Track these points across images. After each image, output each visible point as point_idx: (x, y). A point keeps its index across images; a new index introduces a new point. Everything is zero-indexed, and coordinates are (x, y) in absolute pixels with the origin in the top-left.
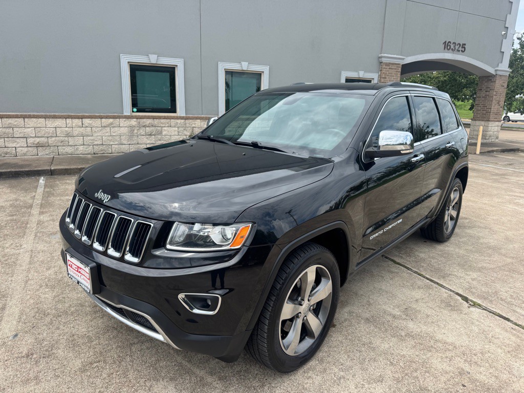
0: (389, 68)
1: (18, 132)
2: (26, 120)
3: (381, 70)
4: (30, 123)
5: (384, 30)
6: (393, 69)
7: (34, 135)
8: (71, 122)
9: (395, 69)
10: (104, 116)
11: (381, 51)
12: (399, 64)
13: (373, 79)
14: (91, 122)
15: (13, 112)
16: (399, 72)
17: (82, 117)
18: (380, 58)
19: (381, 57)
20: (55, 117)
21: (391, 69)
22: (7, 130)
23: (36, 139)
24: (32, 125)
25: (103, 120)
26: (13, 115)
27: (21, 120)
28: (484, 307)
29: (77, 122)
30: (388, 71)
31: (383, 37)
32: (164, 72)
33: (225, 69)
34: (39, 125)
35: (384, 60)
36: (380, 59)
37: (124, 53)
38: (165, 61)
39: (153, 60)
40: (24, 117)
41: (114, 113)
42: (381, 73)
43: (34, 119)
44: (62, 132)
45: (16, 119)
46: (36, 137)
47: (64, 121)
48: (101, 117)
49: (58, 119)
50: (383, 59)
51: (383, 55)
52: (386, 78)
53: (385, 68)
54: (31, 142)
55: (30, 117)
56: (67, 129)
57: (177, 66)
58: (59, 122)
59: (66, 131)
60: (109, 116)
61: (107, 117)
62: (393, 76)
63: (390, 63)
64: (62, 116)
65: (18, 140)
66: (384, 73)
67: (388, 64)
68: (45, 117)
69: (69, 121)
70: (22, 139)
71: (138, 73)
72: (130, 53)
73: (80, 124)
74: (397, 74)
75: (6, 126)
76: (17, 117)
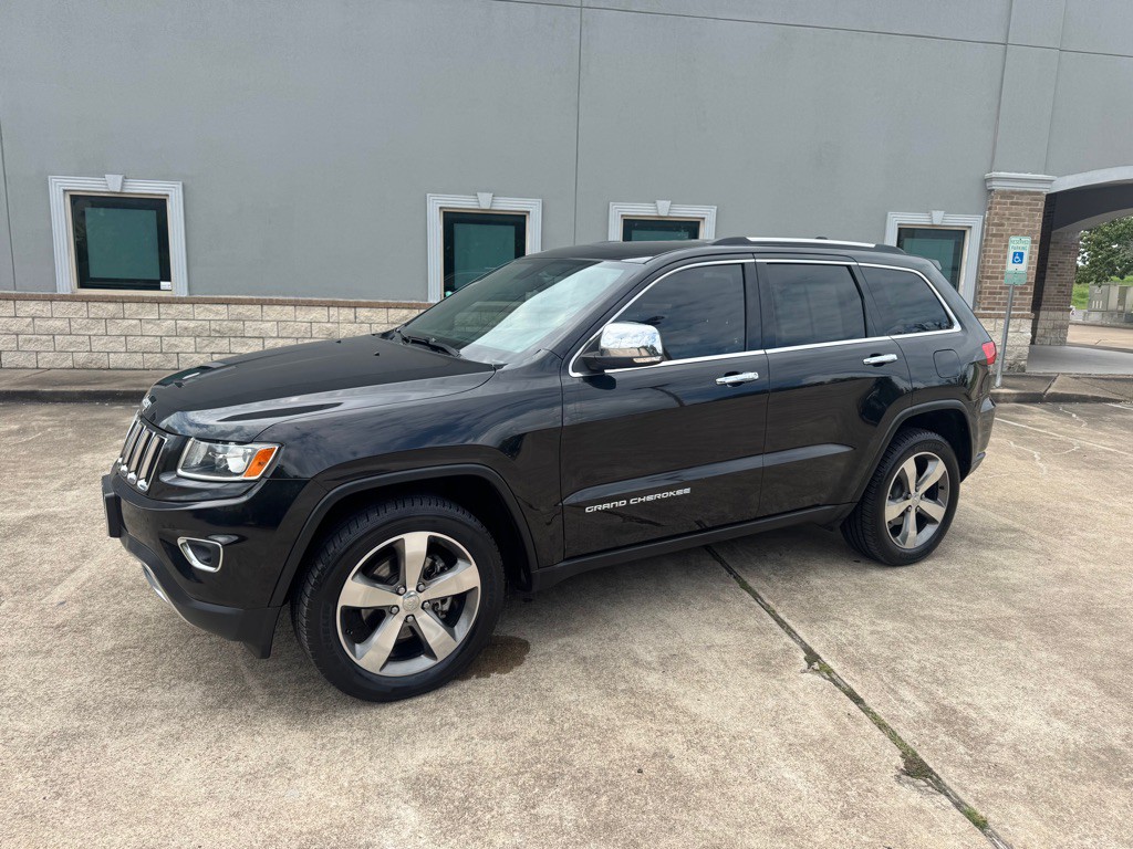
0: (1012, 204)
1: (251, 328)
2: (265, 307)
3: (990, 209)
4: (270, 313)
5: (998, 118)
6: (1022, 204)
7: (275, 335)
8: (336, 314)
9: (1027, 204)
10: (394, 304)
11: (991, 167)
12: (1038, 193)
13: (970, 227)
14: (369, 314)
15: (246, 294)
16: (1039, 210)
17: (356, 306)
18: (987, 180)
19: (991, 179)
20: (310, 304)
21: (1017, 204)
22: (235, 325)
23: (279, 340)
24: (273, 317)
25: (392, 311)
26: (246, 300)
27: (257, 308)
28: (835, 677)
29: (347, 313)
30: (1007, 209)
31: (996, 134)
32: (505, 224)
33: (622, 216)
34: (284, 318)
35: (996, 186)
36: (988, 185)
37: (436, 192)
38: (507, 205)
39: (484, 202)
40: (262, 303)
41: (412, 299)
42: (990, 214)
43: (278, 308)
44: (321, 330)
45: (250, 307)
46: (278, 337)
47: (324, 311)
48: (388, 306)
49: (316, 308)
50: (994, 183)
51: (994, 174)
52: (1002, 225)
53: (999, 203)
54: (270, 345)
55: (271, 303)
56: (329, 325)
57: (528, 212)
58: (318, 313)
59: (328, 329)
60: (400, 304)
61: (397, 306)
62: (1023, 220)
63: (1014, 193)
64: (322, 302)
65: (250, 342)
66: (996, 214)
67: (1005, 195)
68: (295, 304)
69: (333, 311)
70: (256, 340)
71: (458, 228)
72: (445, 192)
73: (352, 317)
74: (1034, 216)
75: (234, 318)
76: (251, 302)
